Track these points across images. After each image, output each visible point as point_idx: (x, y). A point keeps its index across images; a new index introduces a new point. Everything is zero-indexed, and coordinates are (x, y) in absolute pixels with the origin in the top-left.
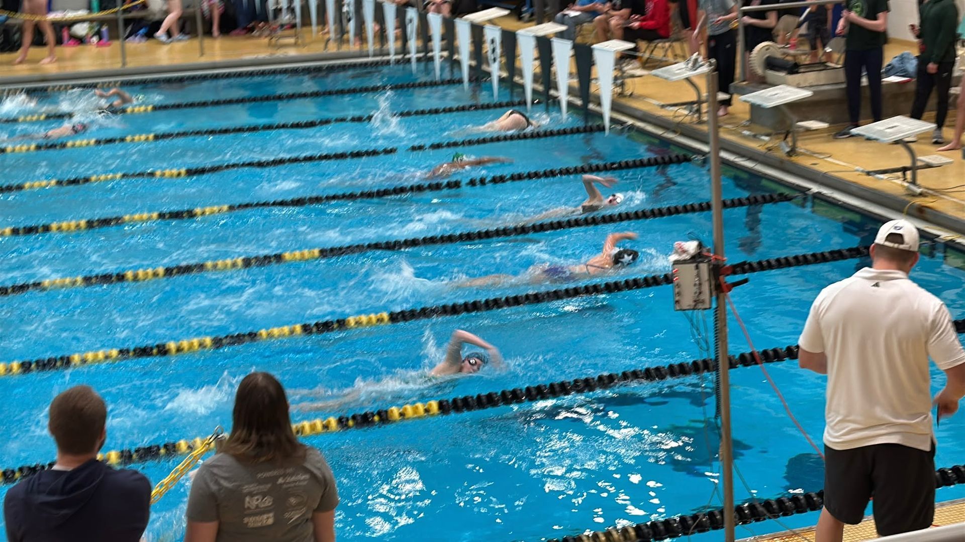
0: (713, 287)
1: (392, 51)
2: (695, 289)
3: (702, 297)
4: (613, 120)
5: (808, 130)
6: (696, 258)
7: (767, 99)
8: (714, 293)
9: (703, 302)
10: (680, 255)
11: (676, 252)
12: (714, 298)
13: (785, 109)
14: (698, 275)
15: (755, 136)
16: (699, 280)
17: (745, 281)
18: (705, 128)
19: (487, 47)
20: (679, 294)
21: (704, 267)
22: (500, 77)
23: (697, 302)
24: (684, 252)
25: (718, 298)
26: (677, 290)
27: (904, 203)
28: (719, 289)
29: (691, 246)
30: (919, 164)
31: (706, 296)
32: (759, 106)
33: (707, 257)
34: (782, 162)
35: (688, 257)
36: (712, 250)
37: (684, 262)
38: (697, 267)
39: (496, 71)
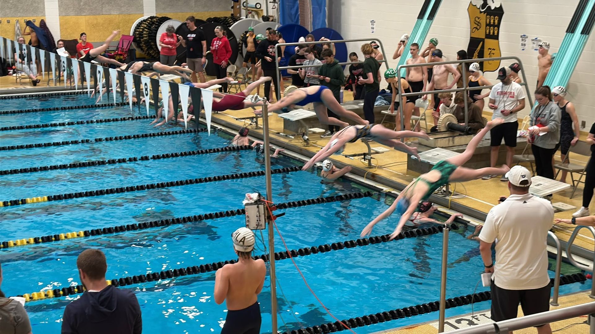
0: (266, 218)
1: (89, 87)
2: (256, 218)
3: (261, 223)
4: (212, 127)
5: (314, 133)
6: (257, 202)
7: (292, 116)
8: (267, 220)
9: (261, 225)
10: (249, 200)
11: (247, 199)
12: (267, 223)
13: (302, 122)
14: (259, 211)
15: (286, 136)
16: (259, 214)
17: (284, 214)
18: (261, 131)
19: (143, 86)
20: (248, 221)
21: (261, 207)
22: (150, 102)
23: (258, 225)
24: (251, 199)
25: (269, 223)
26: (247, 219)
27: (364, 172)
28: (269, 218)
29: (255, 196)
30: (372, 151)
31: (262, 222)
32: (289, 119)
33: (263, 201)
34: (301, 150)
35: (253, 202)
36: (266, 198)
37: (251, 204)
38: (258, 207)
39: (147, 100)
